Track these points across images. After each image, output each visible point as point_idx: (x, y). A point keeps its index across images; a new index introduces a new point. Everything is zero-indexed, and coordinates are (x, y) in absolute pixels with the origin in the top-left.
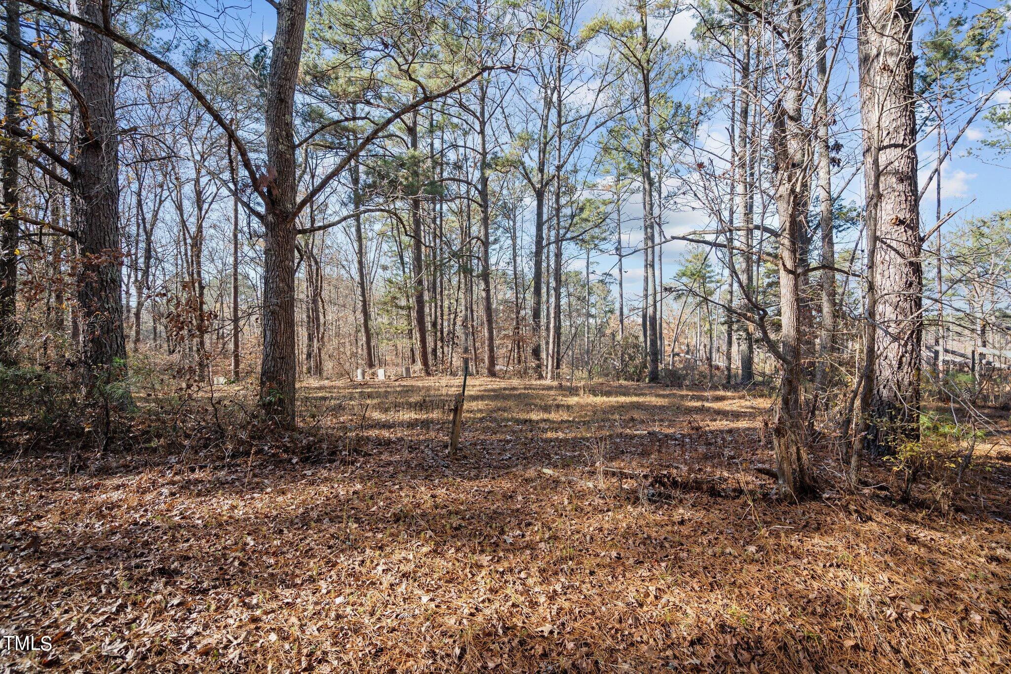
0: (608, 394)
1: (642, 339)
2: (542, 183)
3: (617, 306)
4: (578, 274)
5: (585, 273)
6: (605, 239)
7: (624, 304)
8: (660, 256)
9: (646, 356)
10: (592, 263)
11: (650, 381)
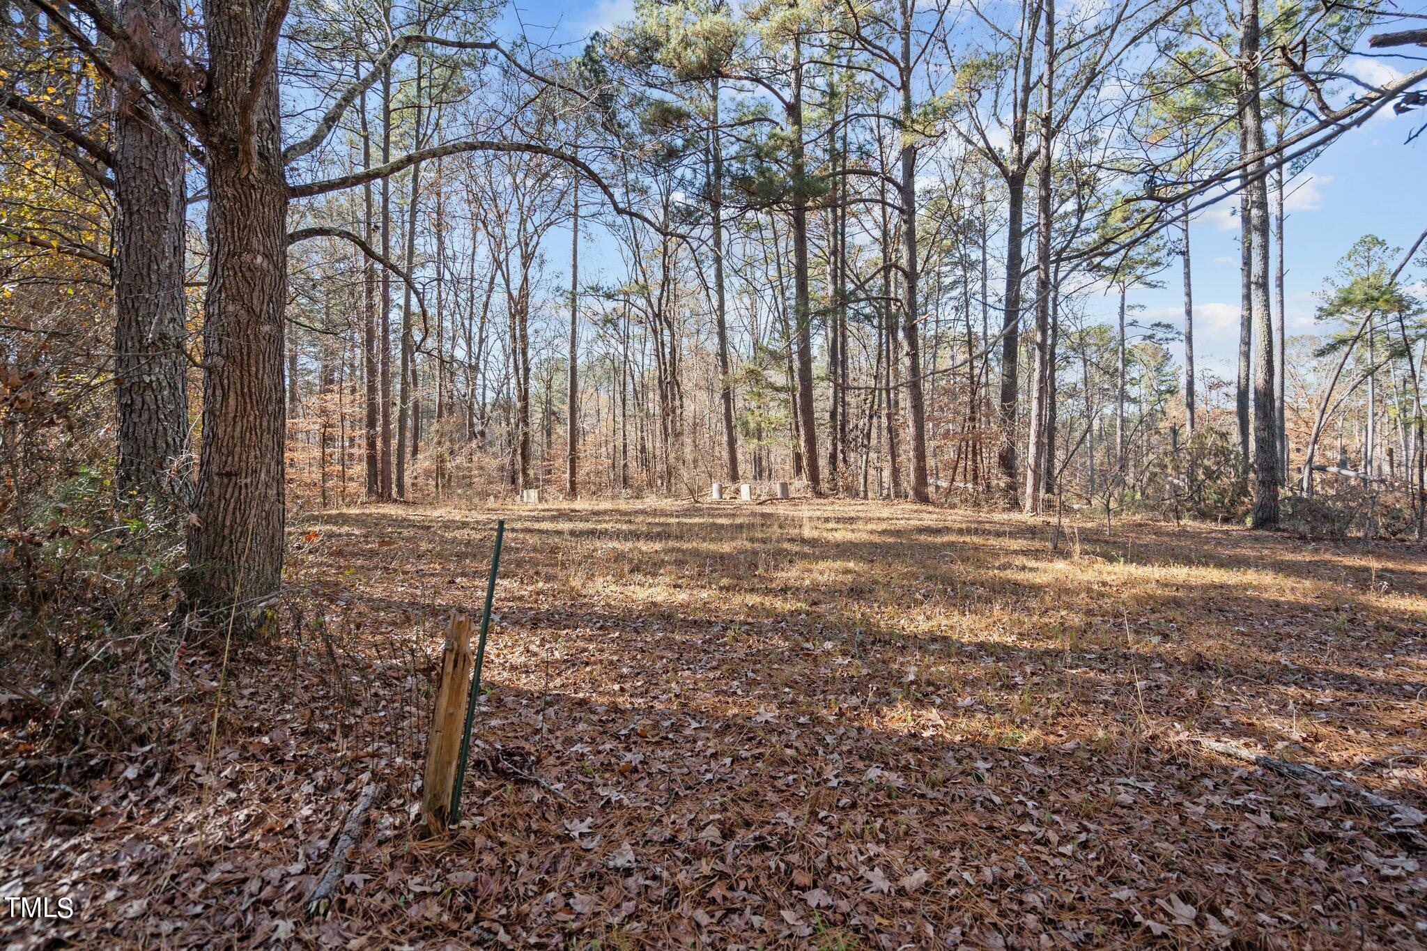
0: (1139, 556)
1: (1235, 438)
2: (1020, 160)
3: (1183, 381)
4: (1101, 330)
5: (1118, 328)
6: (1157, 263)
7: (1197, 375)
8: (1280, 279)
9: (1246, 472)
10: (1131, 307)
11: (1256, 526)
